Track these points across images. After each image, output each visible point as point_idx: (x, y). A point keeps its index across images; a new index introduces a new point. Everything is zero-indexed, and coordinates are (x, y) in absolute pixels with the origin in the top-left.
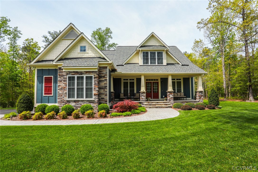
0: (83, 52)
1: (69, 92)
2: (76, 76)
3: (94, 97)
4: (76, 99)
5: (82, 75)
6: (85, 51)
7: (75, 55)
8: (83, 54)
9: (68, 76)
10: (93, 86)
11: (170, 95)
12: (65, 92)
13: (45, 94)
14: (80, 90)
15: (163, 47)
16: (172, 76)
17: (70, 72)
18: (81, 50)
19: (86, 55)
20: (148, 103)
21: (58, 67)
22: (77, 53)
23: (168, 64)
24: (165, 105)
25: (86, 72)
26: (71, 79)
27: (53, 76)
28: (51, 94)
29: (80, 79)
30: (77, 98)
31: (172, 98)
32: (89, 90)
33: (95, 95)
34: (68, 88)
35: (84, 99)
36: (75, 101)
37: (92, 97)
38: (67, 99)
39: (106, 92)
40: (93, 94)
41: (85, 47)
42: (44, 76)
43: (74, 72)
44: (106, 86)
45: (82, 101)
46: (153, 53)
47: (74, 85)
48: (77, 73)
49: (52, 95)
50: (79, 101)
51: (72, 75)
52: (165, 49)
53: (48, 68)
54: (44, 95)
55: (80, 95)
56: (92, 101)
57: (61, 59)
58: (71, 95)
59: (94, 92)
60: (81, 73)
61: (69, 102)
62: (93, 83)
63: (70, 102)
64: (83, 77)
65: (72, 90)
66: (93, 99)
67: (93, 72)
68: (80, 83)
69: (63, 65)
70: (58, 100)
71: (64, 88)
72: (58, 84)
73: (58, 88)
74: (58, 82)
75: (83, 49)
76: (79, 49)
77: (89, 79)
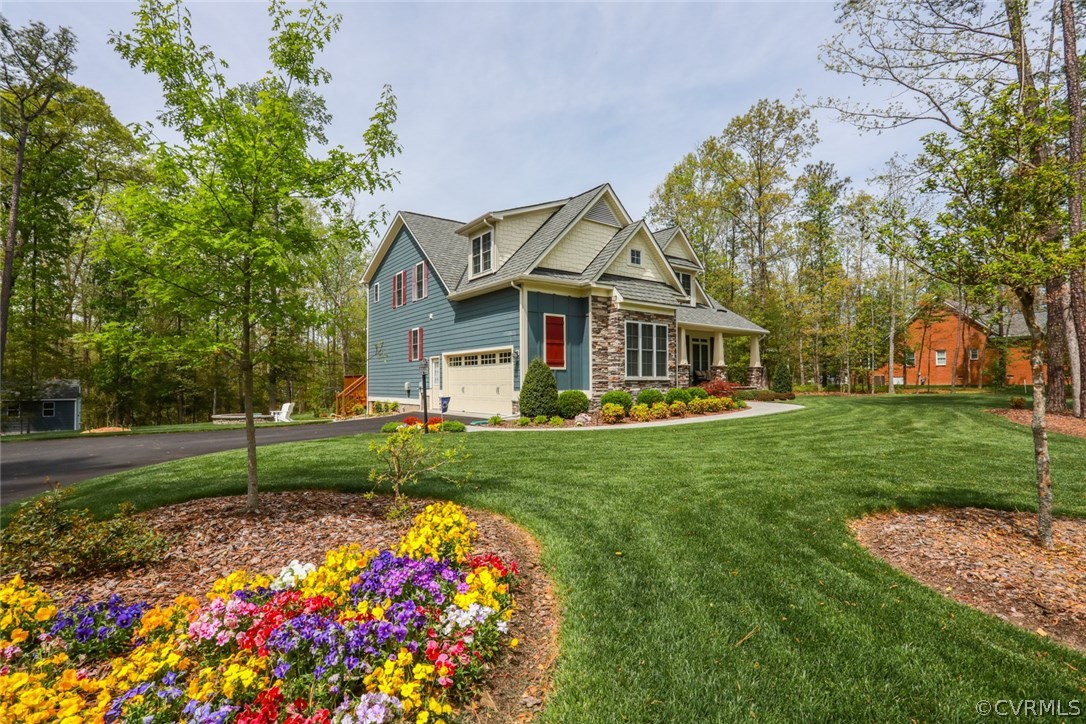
0: (635, 265)
1: (628, 361)
2: (640, 324)
3: (668, 373)
4: (640, 377)
5: (650, 321)
6: (638, 262)
7: (624, 270)
8: (638, 271)
9: (626, 321)
10: (668, 349)
12: (622, 359)
13: (548, 364)
14: (648, 356)
16: (725, 333)
17: (630, 313)
18: (633, 261)
19: (640, 274)
21: (593, 294)
22: (625, 268)
23: (698, 305)
25: (658, 316)
26: (632, 328)
27: (564, 316)
28: (562, 364)
29: (647, 330)
32: (661, 356)
33: (670, 368)
34: (628, 351)
35: (655, 377)
36: (641, 383)
37: (665, 375)
38: (626, 377)
40: (668, 367)
41: (638, 253)
42: (545, 315)
43: (637, 313)
45: (652, 382)
47: (636, 346)
48: (641, 315)
49: (564, 368)
50: (646, 381)
51: (634, 319)
52: (698, 271)
53: (552, 292)
55: (647, 371)
56: (666, 381)
58: (632, 370)
59: (669, 362)
60: (649, 318)
61: (628, 384)
62: (668, 343)
63: (631, 385)
64: (652, 326)
65: (632, 355)
66: (667, 378)
67: (667, 317)
68: (648, 344)
69: (615, 293)
70: (591, 381)
71: (620, 351)
72: (591, 340)
73: (591, 350)
74: (591, 334)
75: (636, 257)
76: (629, 256)
77: (661, 332)
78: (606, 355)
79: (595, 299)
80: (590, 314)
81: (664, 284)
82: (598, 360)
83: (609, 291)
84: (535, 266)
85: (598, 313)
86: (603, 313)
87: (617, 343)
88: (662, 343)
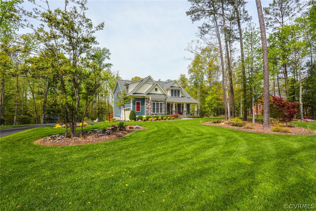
2: (156, 103)
3: (163, 112)
4: (156, 113)
6: (157, 90)
12: (151, 110)
14: (158, 109)
15: (180, 88)
17: (153, 101)
18: (155, 90)
19: (157, 93)
22: (154, 92)
23: (182, 97)
25: (160, 101)
26: (154, 104)
27: (140, 102)
28: (140, 111)
29: (158, 104)
32: (161, 109)
35: (159, 113)
36: (156, 114)
38: (152, 113)
39: (166, 110)
41: (157, 89)
42: (136, 102)
45: (158, 114)
46: (175, 91)
47: (155, 107)
48: (156, 101)
53: (138, 97)
54: (136, 111)
55: (158, 112)
57: (147, 94)
58: (154, 111)
59: (163, 110)
60: (158, 101)
61: (153, 114)
62: (163, 106)
65: (154, 109)
66: (163, 113)
67: (163, 101)
68: (158, 106)
69: (150, 97)
70: (145, 114)
71: (151, 108)
72: (145, 106)
73: (145, 108)
74: (145, 105)
75: (156, 90)
76: (155, 89)
77: (161, 104)
78: (149, 109)
79: (146, 98)
80: (145, 101)
81: (163, 94)
82: (147, 110)
83: (149, 97)
84: (133, 93)
85: (147, 101)
86: (148, 101)
87: (150, 107)
88: (161, 106)
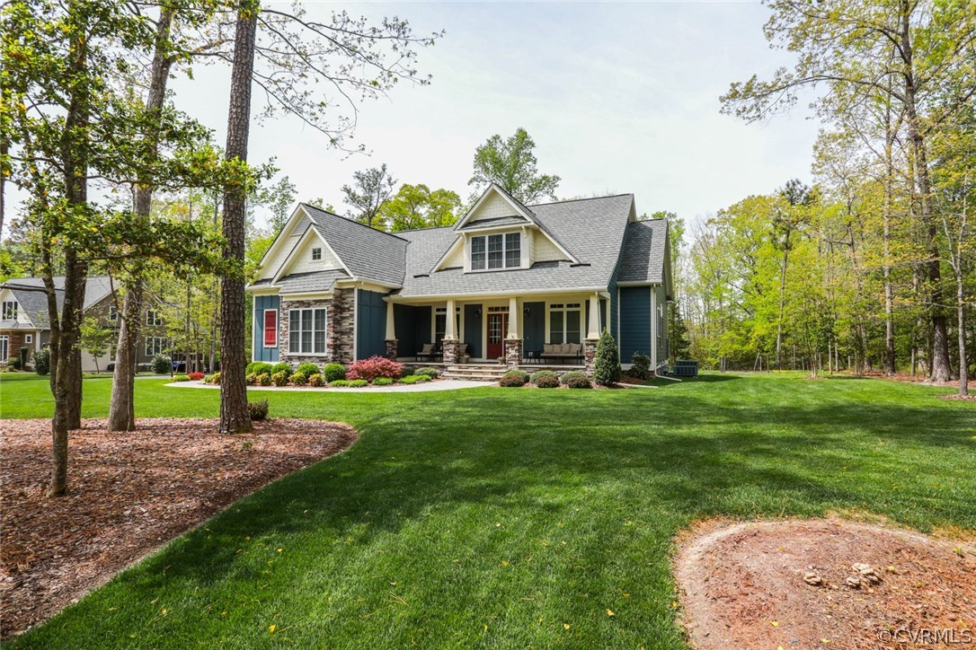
0: (316, 261)
1: (291, 340)
2: (301, 310)
3: (327, 350)
4: (300, 353)
5: (309, 307)
6: (319, 257)
7: (304, 268)
8: (317, 265)
9: (290, 310)
10: (326, 328)
11: (510, 350)
12: (285, 339)
13: (266, 343)
14: (306, 335)
15: (519, 221)
16: (518, 298)
17: (293, 303)
18: (314, 258)
19: (319, 267)
20: (460, 367)
21: (279, 292)
22: (307, 264)
23: (536, 265)
24: (492, 373)
25: (316, 302)
26: (294, 316)
27: (276, 310)
28: (275, 344)
29: (307, 314)
30: (303, 351)
31: (515, 356)
32: (320, 335)
33: (328, 345)
34: (290, 333)
35: (313, 353)
36: (299, 358)
37: (323, 351)
38: (288, 353)
39: (352, 340)
41: (319, 250)
42: (265, 310)
43: (298, 302)
44: (352, 329)
45: (310, 357)
46: (495, 239)
47: (298, 328)
48: (302, 303)
49: (277, 346)
50: (305, 357)
51: (296, 307)
52: (523, 225)
53: (267, 295)
54: (265, 346)
55: (307, 347)
56: (324, 357)
57: (284, 278)
58: (294, 348)
59: (328, 341)
60: (309, 304)
61: (290, 358)
62: (326, 323)
63: (292, 360)
64: (311, 311)
65: (294, 336)
66: (326, 354)
67: (325, 301)
68: (307, 324)
71: (284, 333)
75: (317, 254)
76: (310, 255)
77: (320, 314)
83: (281, 288)
88: (320, 325)
